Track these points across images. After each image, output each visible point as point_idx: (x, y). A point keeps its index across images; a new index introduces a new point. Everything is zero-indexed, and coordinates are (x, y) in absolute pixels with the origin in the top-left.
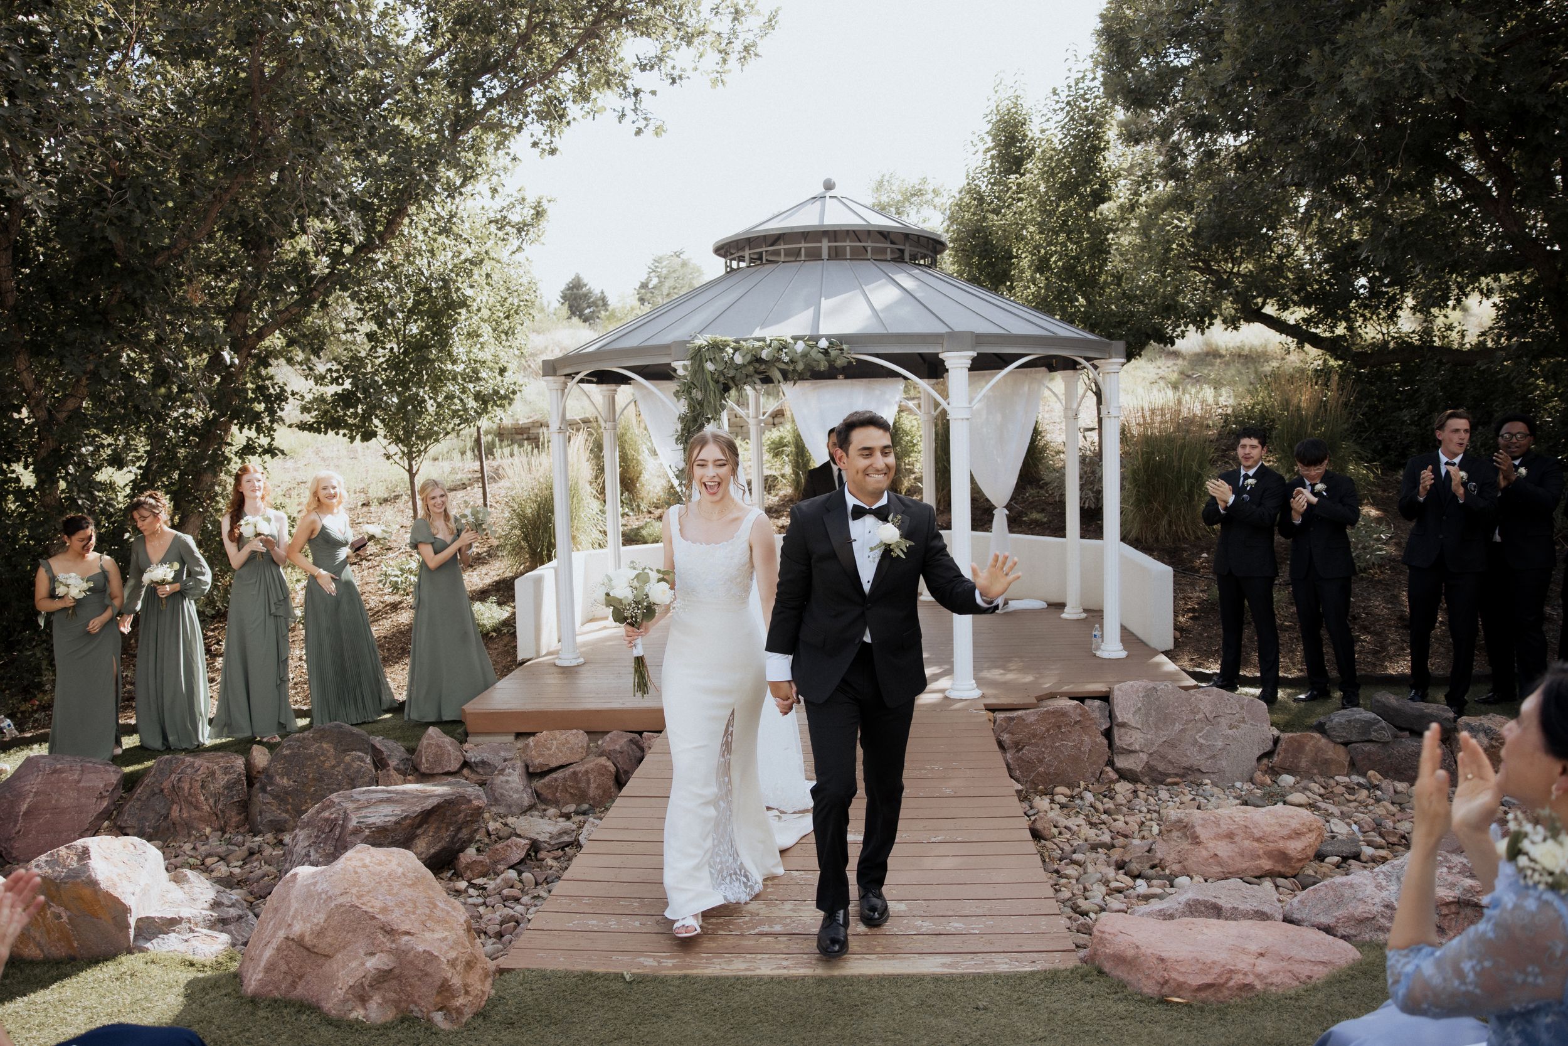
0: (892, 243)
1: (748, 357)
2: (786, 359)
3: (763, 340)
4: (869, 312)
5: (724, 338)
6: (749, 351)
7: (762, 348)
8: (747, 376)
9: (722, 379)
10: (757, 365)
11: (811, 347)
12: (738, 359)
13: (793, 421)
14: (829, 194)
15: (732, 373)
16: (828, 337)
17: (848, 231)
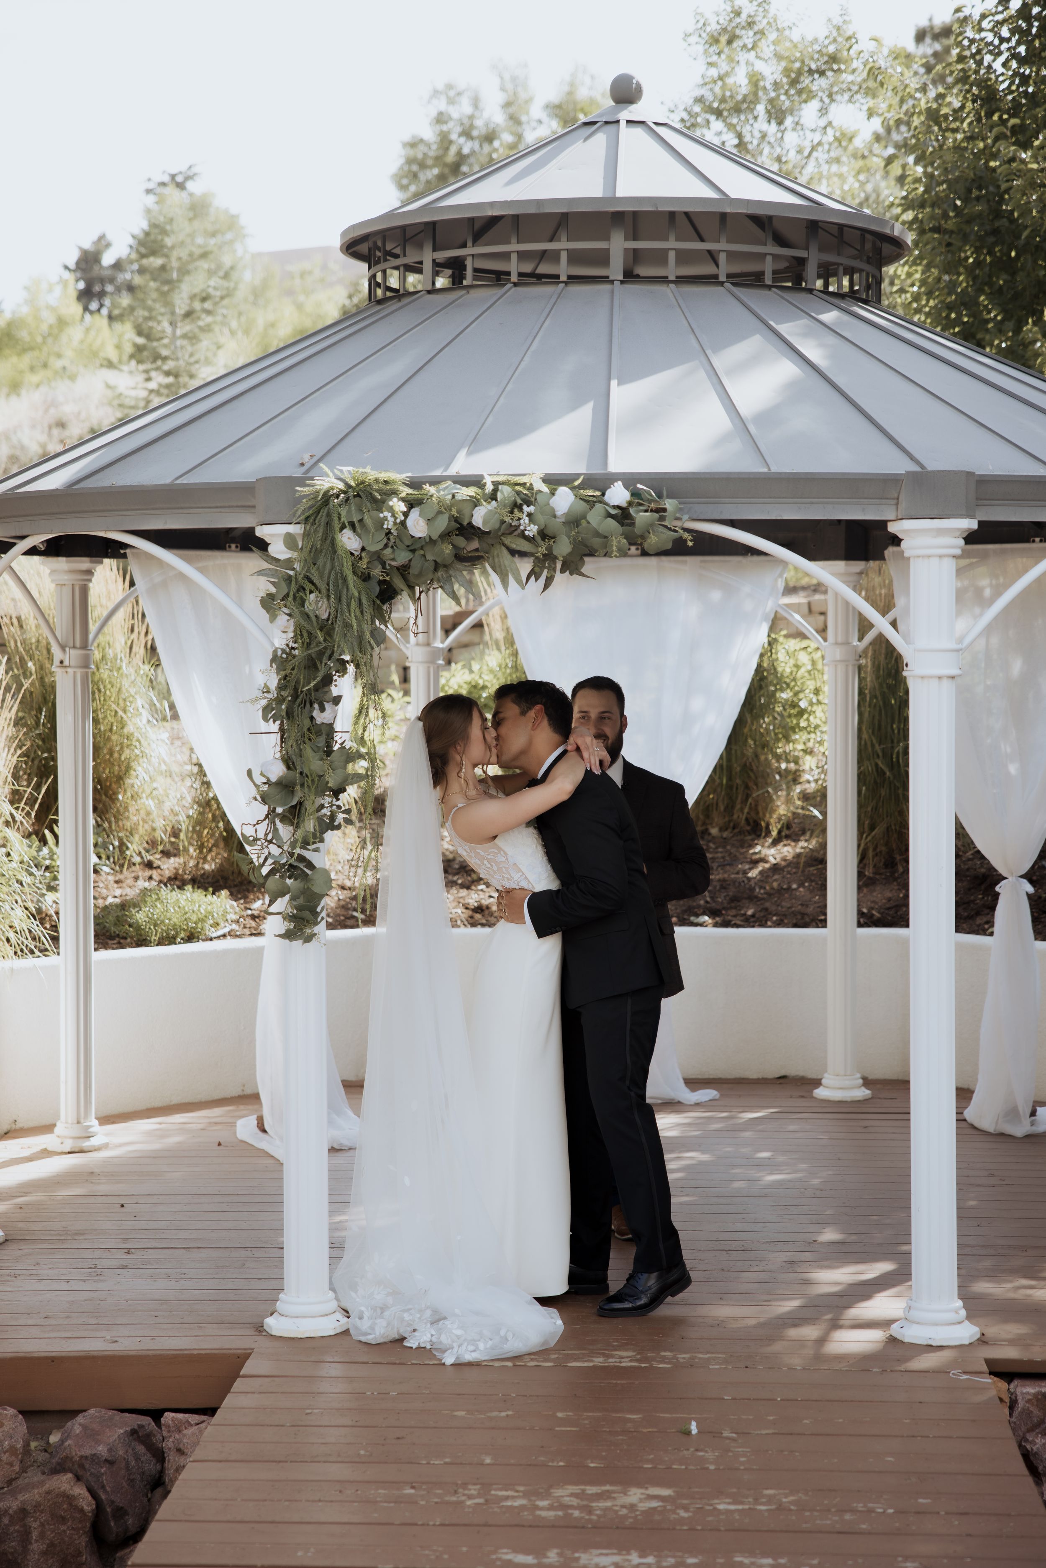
0: (781, 241)
1: (443, 523)
2: (532, 530)
3: (476, 482)
4: (722, 422)
5: (383, 476)
6: (443, 508)
7: (475, 503)
8: (437, 566)
9: (377, 572)
10: (461, 541)
11: (591, 503)
12: (417, 526)
13: (510, 641)
14: (626, 114)
15: (402, 557)
16: (629, 480)
17: (672, 214)
